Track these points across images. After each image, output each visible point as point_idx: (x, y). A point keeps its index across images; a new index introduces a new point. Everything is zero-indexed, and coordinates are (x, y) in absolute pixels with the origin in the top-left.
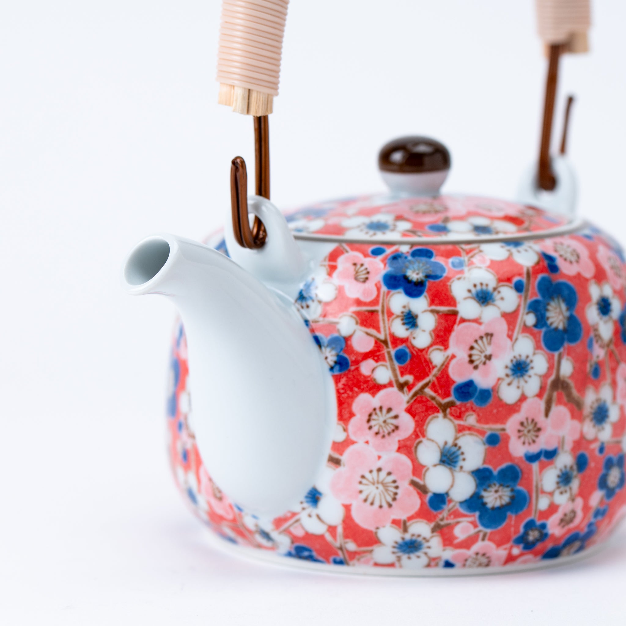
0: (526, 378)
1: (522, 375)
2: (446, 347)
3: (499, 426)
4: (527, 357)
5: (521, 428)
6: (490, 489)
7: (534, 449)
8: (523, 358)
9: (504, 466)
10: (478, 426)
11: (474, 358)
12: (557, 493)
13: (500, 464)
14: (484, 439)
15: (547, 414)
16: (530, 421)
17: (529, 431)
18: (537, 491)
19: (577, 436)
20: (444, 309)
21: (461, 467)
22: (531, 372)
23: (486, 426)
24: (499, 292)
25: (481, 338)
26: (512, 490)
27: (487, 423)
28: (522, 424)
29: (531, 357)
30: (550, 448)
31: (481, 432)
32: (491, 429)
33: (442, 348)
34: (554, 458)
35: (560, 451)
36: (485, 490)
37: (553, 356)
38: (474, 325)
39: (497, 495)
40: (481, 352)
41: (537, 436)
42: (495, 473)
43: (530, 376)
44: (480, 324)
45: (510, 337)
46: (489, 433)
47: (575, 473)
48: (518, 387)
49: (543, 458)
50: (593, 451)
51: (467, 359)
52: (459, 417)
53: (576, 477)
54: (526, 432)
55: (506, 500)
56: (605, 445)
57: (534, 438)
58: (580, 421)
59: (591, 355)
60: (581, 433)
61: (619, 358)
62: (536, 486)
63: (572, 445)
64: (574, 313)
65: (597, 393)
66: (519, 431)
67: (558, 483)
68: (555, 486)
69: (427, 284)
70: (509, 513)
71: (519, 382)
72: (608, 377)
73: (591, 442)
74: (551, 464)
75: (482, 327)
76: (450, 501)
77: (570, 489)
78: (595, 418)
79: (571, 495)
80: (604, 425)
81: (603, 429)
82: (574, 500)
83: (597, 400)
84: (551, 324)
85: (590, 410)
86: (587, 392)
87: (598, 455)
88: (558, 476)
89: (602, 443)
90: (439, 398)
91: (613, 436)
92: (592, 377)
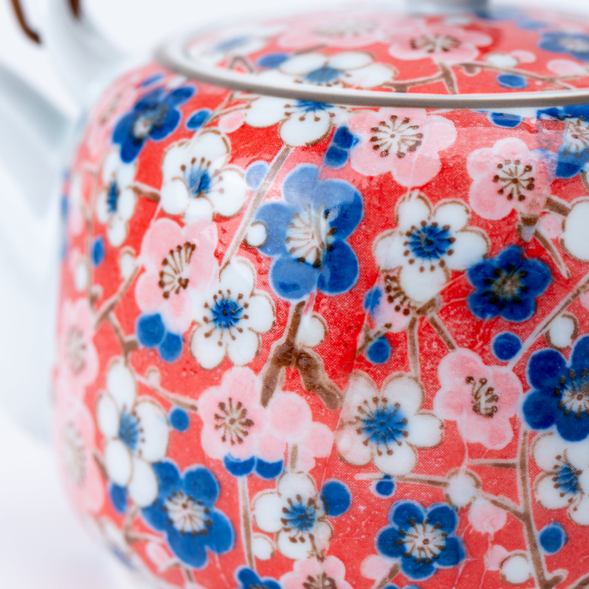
0: (234, 330)
1: (228, 326)
2: (138, 253)
3: (188, 400)
4: (240, 297)
5: (221, 414)
6: (175, 500)
7: (240, 453)
8: (234, 297)
9: (194, 467)
10: (163, 392)
11: (166, 279)
12: (284, 537)
13: (189, 464)
14: (169, 415)
15: (265, 402)
16: (235, 405)
17: (232, 421)
18: (247, 525)
19: (325, 452)
20: (147, 189)
21: (140, 452)
22: (243, 324)
23: (172, 396)
24: (221, 179)
25: (179, 248)
26: (207, 512)
27: (173, 391)
28: (222, 406)
29: (246, 299)
30: (271, 459)
31: (165, 404)
32: (178, 403)
33: (133, 251)
34: (277, 478)
35: (288, 468)
36: (170, 499)
37: (286, 305)
38: (175, 224)
39: (185, 513)
40: (176, 272)
41: (246, 434)
42: (182, 475)
43: (241, 330)
44: (182, 225)
45: (219, 256)
46: (174, 407)
47: (320, 513)
48: (220, 344)
49: (254, 471)
50: (362, 485)
51: (158, 279)
52: (141, 369)
53: (321, 520)
54: (227, 421)
55: (199, 525)
56: (394, 480)
57: (241, 435)
58: (333, 429)
59: (370, 320)
60: (334, 448)
61: (450, 338)
62: (246, 517)
63: (312, 464)
64: (346, 242)
65: (379, 387)
66: (217, 417)
67: (284, 521)
68: (280, 525)
69: (145, 145)
70: (207, 548)
71: (222, 335)
72: (411, 365)
73: (359, 468)
74: (273, 486)
75: (183, 232)
76: (131, 502)
77: (312, 537)
78: (369, 429)
79: (314, 548)
80: (393, 445)
81: (390, 452)
82: (321, 559)
83: (376, 400)
84: (293, 250)
85: (356, 413)
86: (351, 381)
87: (377, 495)
88: (285, 510)
89: (387, 477)
90: (122, 332)
91: (417, 469)
92: (368, 359)
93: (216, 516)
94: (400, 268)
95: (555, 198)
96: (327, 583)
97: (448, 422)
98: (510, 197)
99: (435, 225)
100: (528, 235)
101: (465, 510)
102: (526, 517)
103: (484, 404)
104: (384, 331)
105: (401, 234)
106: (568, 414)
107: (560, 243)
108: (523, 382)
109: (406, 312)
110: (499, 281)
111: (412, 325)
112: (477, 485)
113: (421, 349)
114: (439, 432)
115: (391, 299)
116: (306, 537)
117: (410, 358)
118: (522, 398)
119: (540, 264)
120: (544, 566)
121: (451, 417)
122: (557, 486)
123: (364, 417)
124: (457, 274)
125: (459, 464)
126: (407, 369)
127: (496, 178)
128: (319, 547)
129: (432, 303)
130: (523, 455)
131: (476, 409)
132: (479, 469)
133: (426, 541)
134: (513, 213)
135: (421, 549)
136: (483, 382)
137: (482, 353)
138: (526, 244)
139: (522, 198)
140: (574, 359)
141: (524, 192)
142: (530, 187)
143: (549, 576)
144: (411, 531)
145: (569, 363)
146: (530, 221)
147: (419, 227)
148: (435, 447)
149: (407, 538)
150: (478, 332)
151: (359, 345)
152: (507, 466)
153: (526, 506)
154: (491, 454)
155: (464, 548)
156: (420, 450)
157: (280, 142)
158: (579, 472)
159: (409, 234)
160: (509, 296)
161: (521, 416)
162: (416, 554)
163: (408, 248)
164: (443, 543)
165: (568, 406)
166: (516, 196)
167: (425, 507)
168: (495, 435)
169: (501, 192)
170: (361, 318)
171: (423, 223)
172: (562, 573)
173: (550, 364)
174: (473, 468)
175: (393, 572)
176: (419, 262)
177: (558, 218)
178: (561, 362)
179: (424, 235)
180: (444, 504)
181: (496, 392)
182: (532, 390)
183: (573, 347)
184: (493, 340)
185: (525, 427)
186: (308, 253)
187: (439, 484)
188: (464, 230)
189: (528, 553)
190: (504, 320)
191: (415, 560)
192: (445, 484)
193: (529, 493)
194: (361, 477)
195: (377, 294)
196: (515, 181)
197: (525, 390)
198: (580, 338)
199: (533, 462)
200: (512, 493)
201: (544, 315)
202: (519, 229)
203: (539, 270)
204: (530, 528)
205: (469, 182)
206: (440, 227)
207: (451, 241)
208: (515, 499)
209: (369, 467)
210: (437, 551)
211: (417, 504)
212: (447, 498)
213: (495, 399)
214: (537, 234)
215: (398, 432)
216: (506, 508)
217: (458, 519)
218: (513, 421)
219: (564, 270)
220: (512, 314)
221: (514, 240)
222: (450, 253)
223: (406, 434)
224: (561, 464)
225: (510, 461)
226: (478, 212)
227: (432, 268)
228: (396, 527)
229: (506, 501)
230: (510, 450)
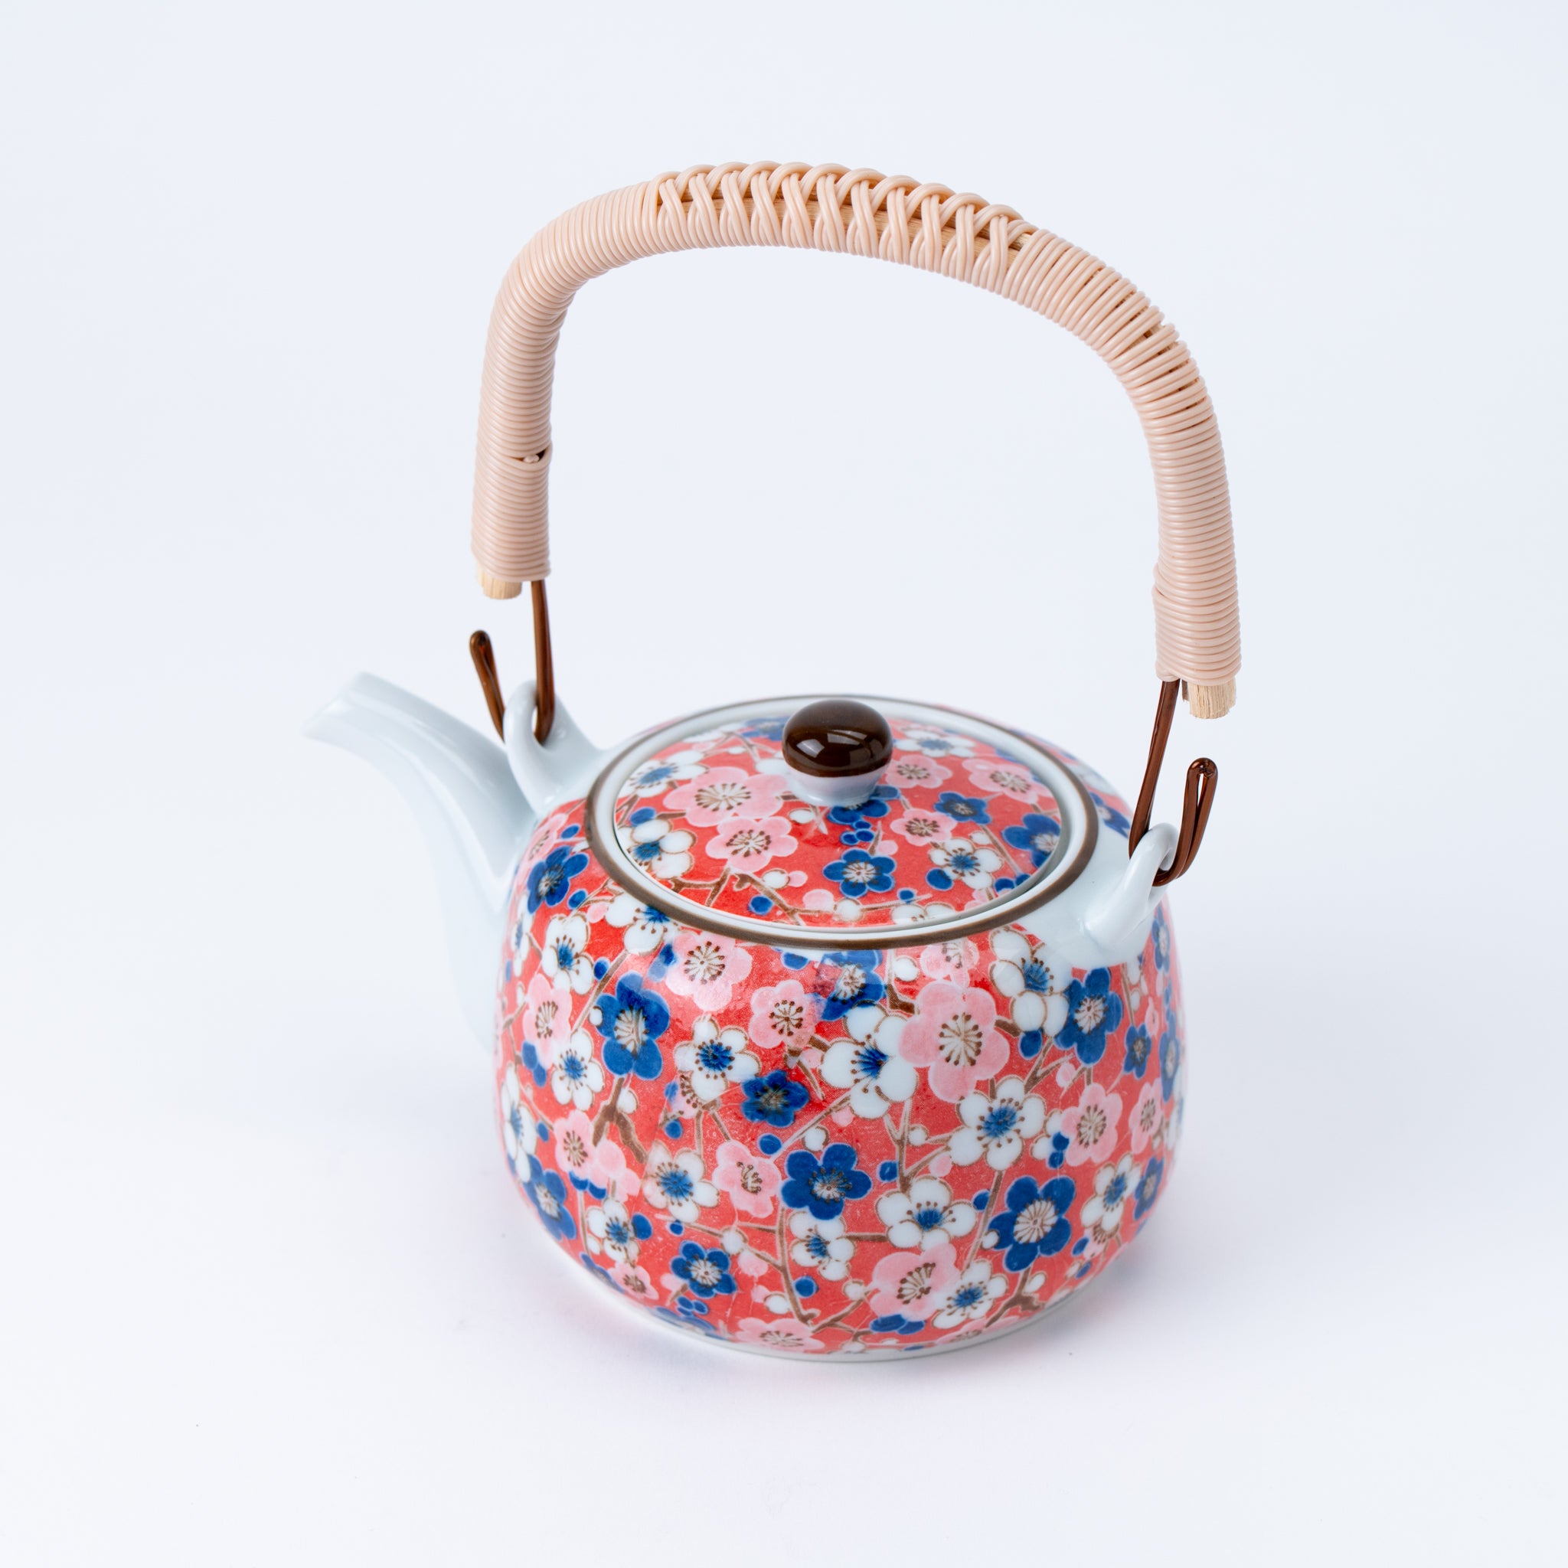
0: (577, 1083)
1: (574, 1078)
2: (526, 990)
3: (549, 1120)
4: (583, 1059)
5: (568, 1140)
6: (541, 1187)
7: (580, 1174)
8: (579, 1058)
9: (551, 1170)
10: (534, 1106)
11: (540, 1023)
12: (608, 1243)
13: (548, 1166)
14: (537, 1125)
15: (595, 1143)
16: (576, 1138)
17: (575, 1149)
18: (583, 1225)
19: (635, 1192)
20: (536, 944)
21: (521, 1142)
22: (583, 1080)
23: (539, 1112)
24: (578, 961)
25: (549, 1003)
26: (559, 1206)
27: (540, 1109)
28: (568, 1134)
29: (586, 1062)
30: (601, 1185)
31: (536, 1116)
32: (543, 1119)
33: (524, 987)
34: (603, 1200)
35: (610, 1195)
36: (538, 1186)
37: (613, 1077)
38: (548, 983)
40: (546, 1021)
41: (583, 1161)
42: (545, 1172)
43: (582, 1084)
44: (552, 986)
45: (572, 1023)
46: (541, 1121)
47: (631, 1234)
48: (569, 1089)
49: (588, 1190)
50: (660, 1223)
51: (535, 1019)
52: (523, 1082)
53: (632, 1239)
54: (571, 1147)
55: (555, 1212)
56: (683, 1225)
57: (580, 1161)
58: (640, 1177)
59: (669, 1105)
60: (641, 1191)
61: (727, 1132)
62: (583, 1219)
63: (626, 1199)
64: (655, 1044)
65: (673, 1156)
66: (565, 1141)
67: (608, 1233)
68: (605, 1234)
69: (543, 902)
70: (562, 1230)
71: (570, 1082)
72: (696, 1146)
73: (658, 1210)
74: (599, 1204)
75: (552, 992)
76: (518, 1173)
77: (626, 1250)
78: (665, 1184)
79: (628, 1257)
80: (682, 1200)
81: (680, 1204)
82: (633, 1266)
83: (670, 1165)
84: (619, 1037)
85: (657, 1170)
86: (653, 1146)
87: (670, 1232)
88: (608, 1225)
89: (678, 1221)
90: (515, 1046)
91: (699, 1220)
92: (666, 1133)
93: (564, 1211)
94: (692, 1072)
95: (818, 1037)
96: (639, 1283)
97: (723, 1192)
98: (781, 1031)
99: (720, 1044)
100: (792, 1063)
101: (735, 1257)
102: (783, 1269)
103: (750, 1182)
104: (678, 1115)
105: (695, 1046)
106: (820, 1199)
107: (817, 1073)
108: (782, 1172)
109: (695, 1106)
110: (766, 1095)
111: (698, 1116)
112: (745, 1240)
113: (705, 1135)
114: (717, 1197)
115: (684, 1094)
116: (622, 1248)
117: (696, 1140)
118: (780, 1184)
119: (800, 1087)
120: (800, 1305)
121: (726, 1189)
122: (809, 1250)
123: (661, 1174)
124: (734, 1084)
125: (731, 1223)
126: (693, 1147)
127: (773, 1015)
128: (632, 1258)
129: (714, 1103)
130: (781, 1225)
131: (744, 1186)
132: (747, 1230)
133: (707, 1273)
134: (782, 1045)
135: (703, 1278)
136: (751, 1168)
137: (750, 1147)
138: (790, 1070)
139: (790, 1034)
140: (825, 1160)
141: (793, 1029)
142: (799, 1026)
143: (804, 1312)
144: (695, 1263)
145: (820, 1163)
146: (795, 1053)
147: (709, 1044)
148: (713, 1208)
149: (692, 1268)
150: (747, 1130)
151: (660, 1121)
152: (769, 1231)
153: (783, 1261)
154: (756, 1220)
155: (735, 1283)
156: (702, 1208)
157: (622, 945)
158: (828, 1243)
159: (700, 1048)
160: (773, 1108)
161: (780, 1196)
162: (699, 1280)
163: (699, 1058)
164: (719, 1277)
165: (819, 1194)
166: (786, 1031)
167: (706, 1249)
168: (759, 1207)
169: (774, 1026)
170: (662, 1102)
171: (712, 1042)
172: (816, 1312)
173: (805, 1161)
174: (742, 1228)
175: (684, 1289)
176: (706, 1070)
177: (819, 1053)
178: (815, 1162)
179: (712, 1051)
180: (720, 1250)
181: (760, 1176)
182: (789, 1179)
183: (824, 1151)
184: (759, 1138)
185: (783, 1205)
186: (629, 1042)
187: (716, 1235)
188: (741, 1052)
189: (786, 1295)
190: (768, 1125)
191: (699, 1284)
192: (721, 1236)
193: (786, 1252)
194: (660, 1216)
195: (674, 1087)
196: (787, 1019)
197: (783, 1178)
198: (830, 1145)
199: (789, 1230)
200: (772, 1249)
201: (801, 1125)
202: (786, 1058)
203: (799, 1091)
204: (786, 1277)
205: (750, 1015)
206: (724, 1047)
207: (731, 1059)
208: (774, 1253)
209: (665, 1211)
210: (716, 1282)
211: (700, 1246)
212: (722, 1246)
213: (759, 1181)
214: (799, 1063)
215: (687, 1192)
216: (767, 1261)
217: (730, 1262)
218: (774, 1199)
219: (819, 1094)
220: (775, 1121)
221: (781, 1066)
222: (730, 1068)
223: (691, 1194)
224: (812, 1235)
225: (771, 1227)
226: (754, 1040)
227: (716, 1077)
228: (685, 1258)
229: (768, 1256)
230: (771, 1219)
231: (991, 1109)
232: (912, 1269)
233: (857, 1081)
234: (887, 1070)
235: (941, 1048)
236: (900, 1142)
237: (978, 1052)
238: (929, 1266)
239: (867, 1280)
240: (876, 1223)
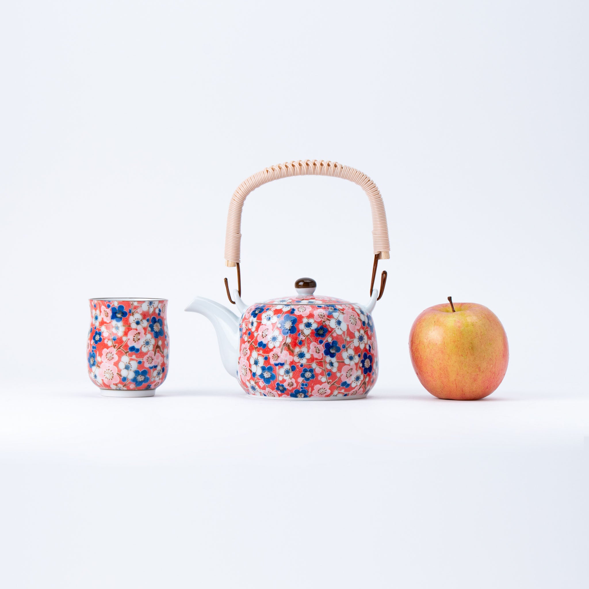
0: (276, 342)
1: (275, 341)
2: (258, 332)
3: (268, 355)
4: (277, 336)
5: (274, 356)
7: (277, 362)
8: (275, 336)
10: (263, 354)
12: (285, 376)
13: (268, 366)
14: (264, 358)
15: (281, 353)
16: (276, 354)
17: (275, 357)
18: (278, 374)
19: (292, 360)
20: (259, 321)
21: (258, 366)
22: (277, 340)
23: (264, 354)
24: (273, 318)
25: (265, 330)
26: (271, 373)
27: (265, 354)
28: (274, 355)
29: (278, 336)
30: (282, 362)
31: (263, 356)
32: (266, 355)
33: (257, 332)
35: (285, 364)
36: (264, 373)
37: (285, 336)
38: (265, 326)
39: (267, 374)
40: (265, 333)
41: (278, 359)
42: (266, 368)
43: (277, 341)
44: (266, 326)
45: (273, 330)
46: (265, 356)
48: (274, 344)
49: (279, 365)
50: (298, 365)
51: (262, 335)
52: (258, 351)
53: (291, 372)
55: (269, 376)
56: (303, 364)
58: (293, 356)
59: (299, 338)
60: (293, 360)
61: (312, 340)
62: (278, 373)
63: (289, 363)
64: (294, 325)
65: (300, 349)
66: (273, 357)
67: (285, 373)
68: (284, 374)
69: (258, 314)
70: (271, 380)
72: (306, 345)
73: (297, 363)
74: (283, 367)
76: (257, 375)
77: (289, 375)
78: (299, 356)
79: (290, 377)
80: (303, 358)
81: (302, 360)
82: (291, 379)
83: (300, 351)
84: (286, 327)
85: (297, 353)
86: (296, 348)
87: (300, 367)
88: (285, 371)
89: (302, 364)
90: (255, 346)
91: (307, 362)
92: (299, 344)
93: (273, 374)
94: (303, 329)
95: (328, 318)
96: (292, 383)
97: (312, 354)
98: (321, 318)
99: (309, 322)
100: (324, 324)
101: (315, 369)
102: (325, 370)
103: (318, 351)
104: (301, 340)
105: (303, 324)
106: (331, 353)
107: (329, 325)
108: (324, 348)
109: (305, 336)
110: (319, 331)
111: (306, 339)
112: (317, 365)
113: (307, 342)
114: (310, 356)
115: (302, 334)
116: (288, 375)
117: (305, 344)
118: (324, 350)
119: (326, 328)
120: (328, 379)
121: (312, 353)
122: (330, 365)
123: (298, 354)
124: (313, 330)
125: (314, 361)
126: (305, 346)
127: (319, 315)
128: (291, 377)
129: (309, 335)
130: (324, 360)
131: (316, 352)
132: (317, 362)
133: (308, 375)
134: (321, 320)
135: (308, 376)
136: (317, 348)
137: (317, 343)
138: (324, 325)
139: (323, 318)
140: (332, 344)
141: (323, 317)
142: (324, 316)
143: (329, 381)
144: (306, 373)
145: (331, 345)
146: (324, 322)
147: (306, 323)
148: (310, 359)
149: (305, 374)
150: (316, 339)
151: (297, 342)
152: (322, 362)
153: (325, 368)
154: (319, 360)
155: (315, 376)
156: (307, 359)
157: (282, 311)
158: (333, 363)
159: (305, 324)
160: (321, 334)
161: (324, 353)
162: (307, 377)
163: (305, 326)
164: (311, 375)
165: (331, 352)
166: (322, 318)
167: (308, 369)
168: (319, 356)
169: (319, 317)
170: (297, 338)
171: (307, 322)
172: (331, 380)
173: (328, 345)
174: (316, 362)
175: (303, 380)
176: (306, 328)
177: (329, 321)
178: (330, 345)
179: (307, 324)
180: (312, 368)
181: (319, 349)
182: (325, 349)
183: (332, 342)
184: (319, 341)
185: (324, 355)
186: (288, 328)
187: (310, 365)
188: (314, 323)
189: (325, 377)
190: (320, 337)
191: (307, 378)
192: (312, 365)
193: (325, 366)
194: (297, 364)
195: (300, 334)
196: (322, 315)
197: (324, 349)
198: (333, 341)
199: (326, 361)
200: (322, 366)
201: (327, 337)
202: (322, 323)
203: (326, 329)
204: (325, 372)
205: (314, 315)
206: (310, 322)
207: (312, 325)
208: (323, 367)
209: (299, 362)
210: (310, 376)
211: (307, 368)
212: (312, 367)
213: (319, 350)
214: (325, 324)
215: (304, 356)
216: (322, 369)
217: (314, 371)
218: (322, 354)
219: (330, 330)
220: (322, 337)
221: (322, 325)
222: (312, 327)
223: (305, 357)
224: (330, 361)
225: (322, 361)
226: (316, 320)
227: (309, 329)
229: (322, 367)
230: (322, 359)
231: (360, 335)
232: (348, 370)
233: (336, 327)
234: (342, 324)
235: (350, 321)
236: (345, 340)
237: (356, 323)
238: (352, 369)
239: (341, 372)
240: (342, 359)
